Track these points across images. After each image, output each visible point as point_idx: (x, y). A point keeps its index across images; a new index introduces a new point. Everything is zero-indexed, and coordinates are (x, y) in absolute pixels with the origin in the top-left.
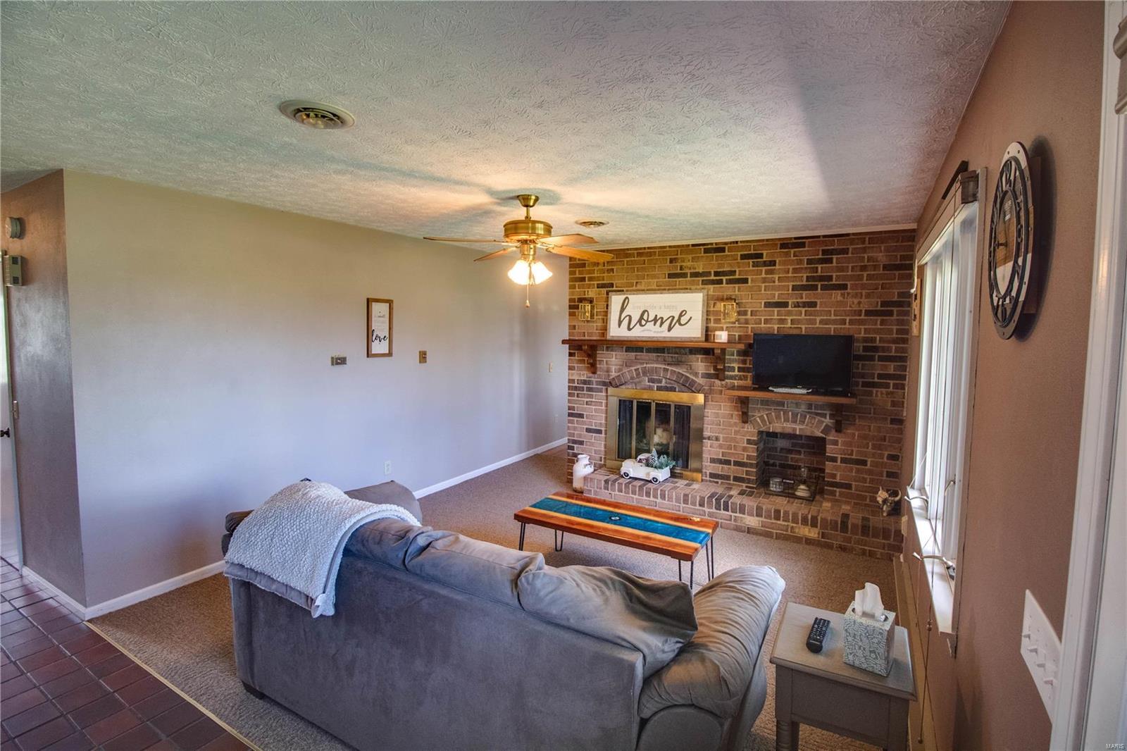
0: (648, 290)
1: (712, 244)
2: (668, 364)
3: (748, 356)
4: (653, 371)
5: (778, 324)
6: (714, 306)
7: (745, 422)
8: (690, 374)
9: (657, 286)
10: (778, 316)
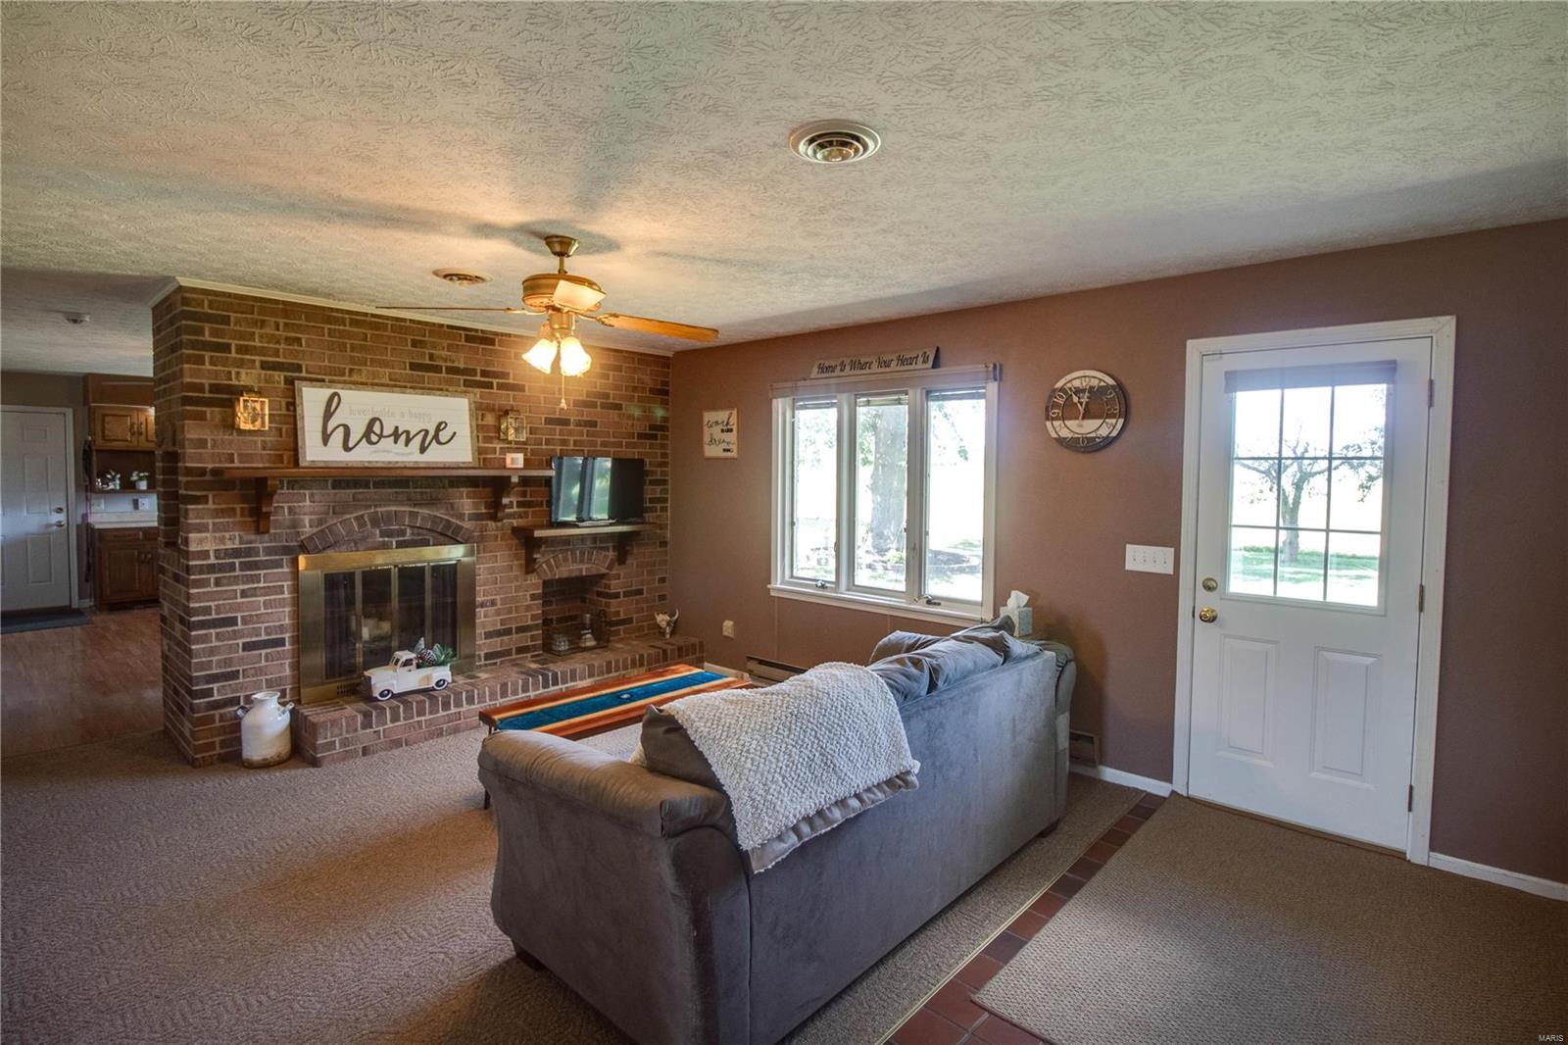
0: (373, 384)
1: (476, 330)
2: (415, 505)
3: (527, 486)
4: (388, 518)
5: (561, 445)
6: (482, 420)
7: (528, 572)
8: (452, 516)
9: (390, 380)
10: (560, 435)
